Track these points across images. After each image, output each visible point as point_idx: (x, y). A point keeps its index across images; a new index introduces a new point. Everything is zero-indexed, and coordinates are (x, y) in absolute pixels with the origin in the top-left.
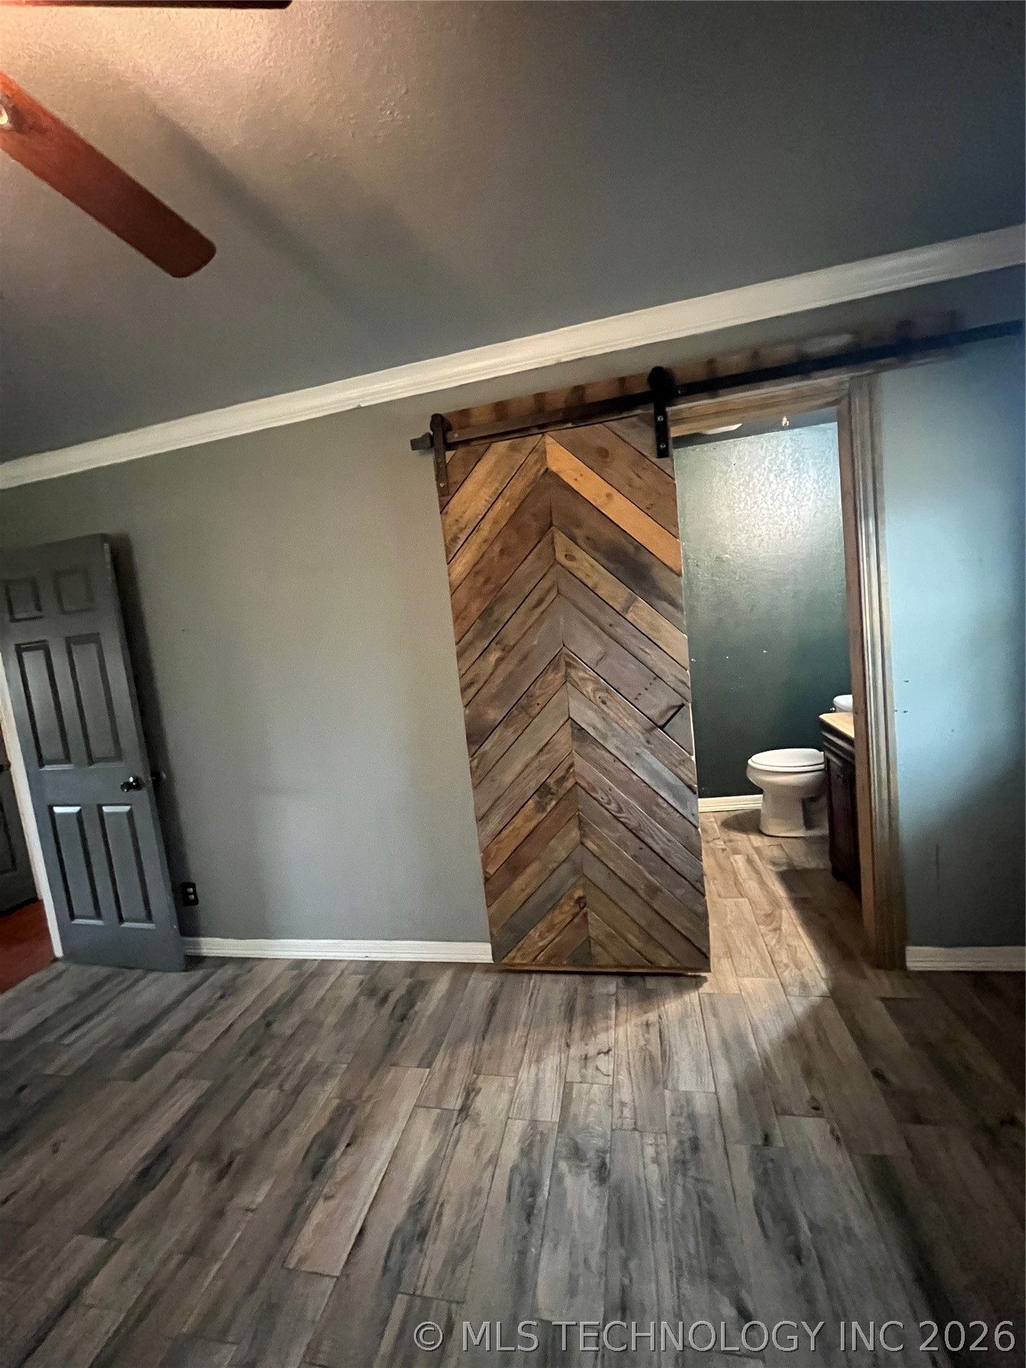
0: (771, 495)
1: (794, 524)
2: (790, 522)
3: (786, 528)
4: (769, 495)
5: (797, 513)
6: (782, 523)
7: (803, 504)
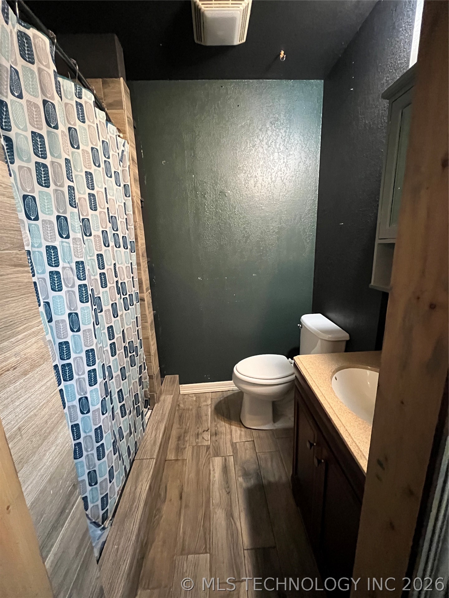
0: (266, 141)
1: (282, 170)
2: (279, 169)
3: (276, 173)
4: (265, 141)
5: (285, 160)
6: (273, 168)
7: (291, 153)
